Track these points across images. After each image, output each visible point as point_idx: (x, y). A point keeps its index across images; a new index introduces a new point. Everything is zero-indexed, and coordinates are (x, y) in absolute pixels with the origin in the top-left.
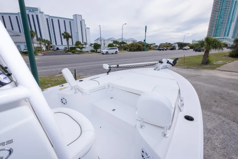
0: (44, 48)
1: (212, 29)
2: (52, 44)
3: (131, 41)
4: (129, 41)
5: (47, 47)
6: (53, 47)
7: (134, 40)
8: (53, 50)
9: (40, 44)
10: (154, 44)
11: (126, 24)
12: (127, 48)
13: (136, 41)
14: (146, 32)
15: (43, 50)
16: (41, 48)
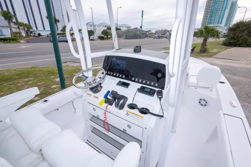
0: (24, 34)
1: (207, 16)
2: (32, 28)
3: (125, 28)
4: (123, 27)
5: (27, 33)
6: (33, 33)
7: (128, 26)
8: (34, 36)
9: (19, 28)
10: (150, 31)
11: (121, 7)
12: (123, 35)
13: (131, 27)
14: (142, 17)
15: (23, 36)
16: (20, 33)
